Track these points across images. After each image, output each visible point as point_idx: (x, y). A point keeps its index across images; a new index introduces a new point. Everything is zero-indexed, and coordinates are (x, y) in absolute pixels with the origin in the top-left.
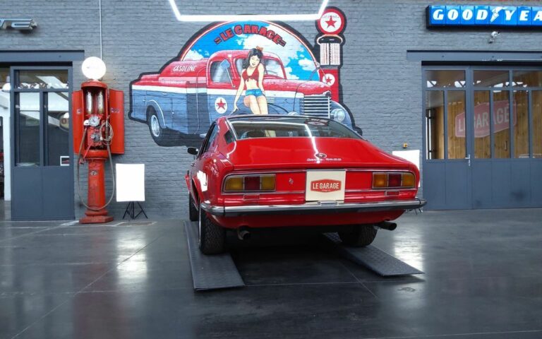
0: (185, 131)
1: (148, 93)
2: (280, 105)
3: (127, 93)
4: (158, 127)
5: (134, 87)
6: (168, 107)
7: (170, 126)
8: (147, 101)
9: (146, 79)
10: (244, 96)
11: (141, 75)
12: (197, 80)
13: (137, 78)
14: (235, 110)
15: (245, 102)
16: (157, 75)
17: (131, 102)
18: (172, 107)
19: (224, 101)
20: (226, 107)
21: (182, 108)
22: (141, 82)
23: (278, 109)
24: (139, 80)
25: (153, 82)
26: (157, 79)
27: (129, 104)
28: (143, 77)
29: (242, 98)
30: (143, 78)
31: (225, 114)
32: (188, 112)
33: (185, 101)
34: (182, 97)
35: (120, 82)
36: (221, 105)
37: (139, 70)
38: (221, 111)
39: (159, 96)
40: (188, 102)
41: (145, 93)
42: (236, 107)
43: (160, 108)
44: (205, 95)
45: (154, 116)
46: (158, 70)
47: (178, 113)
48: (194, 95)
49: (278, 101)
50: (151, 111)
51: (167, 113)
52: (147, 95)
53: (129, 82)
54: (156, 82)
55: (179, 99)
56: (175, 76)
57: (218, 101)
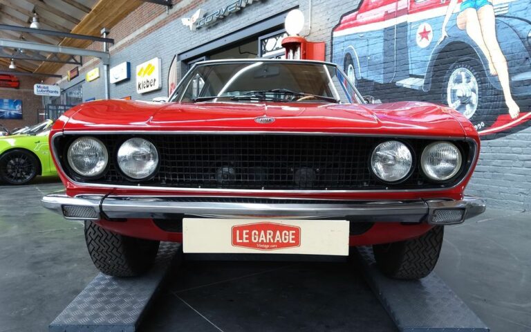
0: (380, 79)
1: (347, 38)
2: (520, 15)
3: (329, 43)
4: (354, 78)
5: (336, 34)
6: (364, 52)
7: (364, 75)
8: (345, 48)
9: (346, 21)
10: (458, 13)
11: (341, 18)
12: (397, 6)
13: (338, 22)
14: (442, 39)
15: (459, 22)
16: (356, 13)
17: (332, 54)
18: (368, 51)
19: (429, 28)
20: (430, 36)
21: (378, 49)
22: (341, 26)
23: (514, 22)
24: (339, 24)
25: (352, 22)
26: (355, 19)
27: (330, 56)
28: (344, 19)
29: (454, 17)
30: (342, 21)
31: (428, 48)
32: (385, 53)
33: (381, 40)
34: (379, 35)
35: (324, 32)
36: (425, 34)
37: (340, 12)
38: (423, 43)
39: (356, 39)
40: (385, 40)
41: (343, 39)
42: (444, 34)
43: (356, 55)
44: (404, 26)
45: (351, 65)
46: (356, 7)
47: (374, 56)
48: (391, 29)
49: (514, 8)
50: (348, 59)
51: (363, 58)
52: (346, 40)
53: (331, 29)
54: (354, 22)
55: (375, 38)
56: (373, 8)
57: (421, 29)
